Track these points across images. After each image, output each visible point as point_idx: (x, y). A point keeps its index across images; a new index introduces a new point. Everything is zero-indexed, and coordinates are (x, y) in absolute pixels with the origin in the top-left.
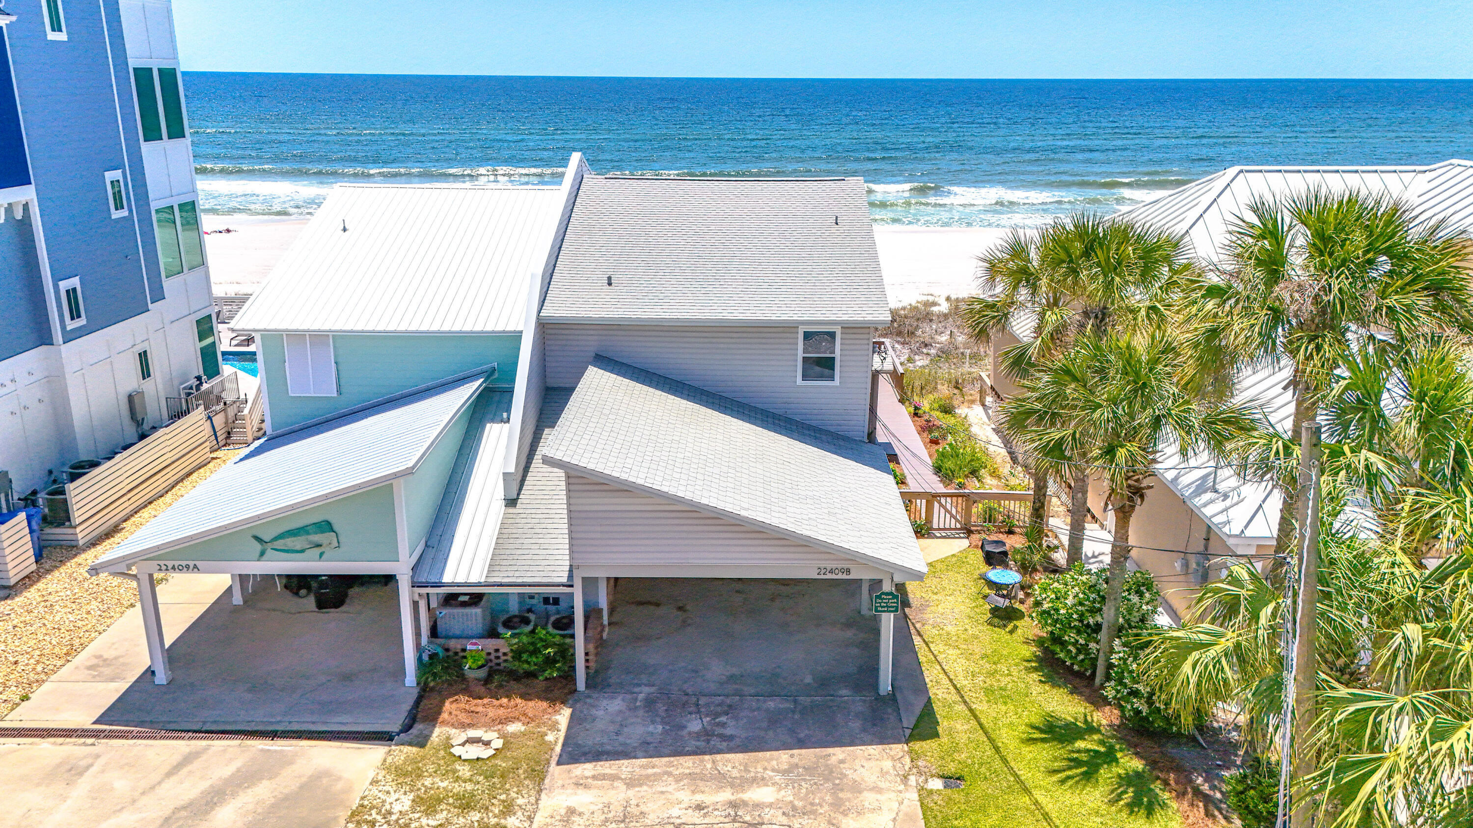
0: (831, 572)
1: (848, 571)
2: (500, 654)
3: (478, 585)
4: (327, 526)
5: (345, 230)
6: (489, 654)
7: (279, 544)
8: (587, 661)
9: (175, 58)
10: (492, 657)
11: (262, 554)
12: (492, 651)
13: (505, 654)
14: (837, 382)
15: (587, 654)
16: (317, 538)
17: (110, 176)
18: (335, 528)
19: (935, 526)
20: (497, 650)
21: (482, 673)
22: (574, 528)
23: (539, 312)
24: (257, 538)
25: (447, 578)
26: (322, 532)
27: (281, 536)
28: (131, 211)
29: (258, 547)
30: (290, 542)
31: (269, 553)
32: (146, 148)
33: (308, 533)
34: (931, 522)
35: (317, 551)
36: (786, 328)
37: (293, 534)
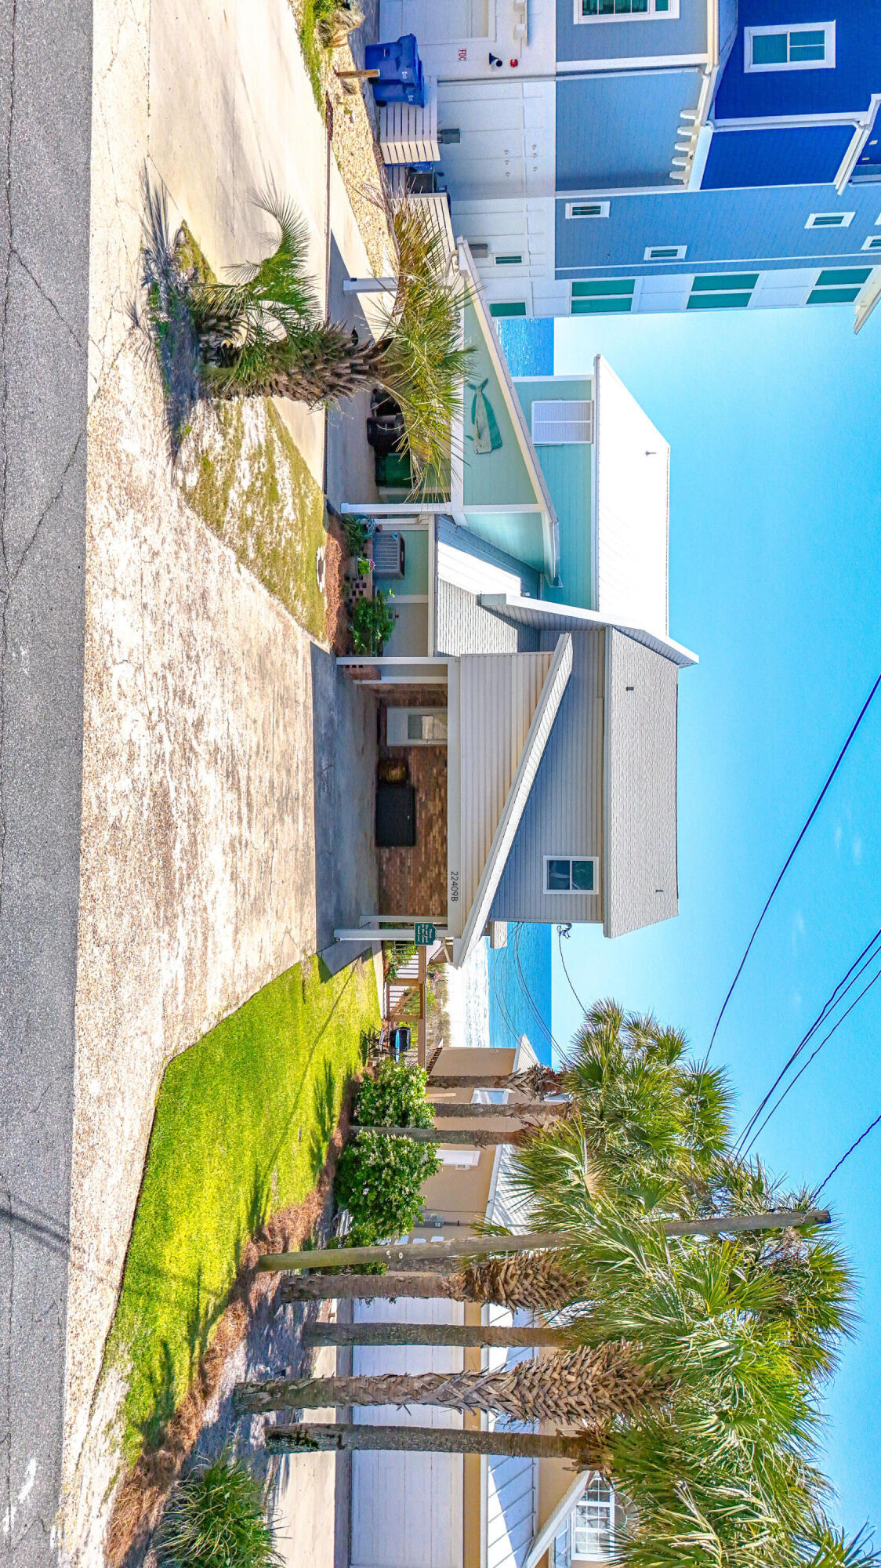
0: (454, 884)
1: (455, 899)
2: (361, 589)
3: (436, 573)
4: (497, 444)
5: (647, 453)
6: (362, 578)
7: (480, 402)
8: (354, 666)
9: (756, 307)
10: (358, 581)
11: (472, 387)
12: (364, 581)
13: (361, 593)
14: (546, 892)
15: (361, 666)
16: (486, 433)
17: (682, 250)
18: (496, 452)
19: (392, 988)
20: (365, 586)
21: (353, 572)
22: (495, 658)
23: (615, 627)
24: (486, 382)
25: (440, 545)
26: (492, 440)
27: (487, 404)
28: (650, 262)
29: (477, 383)
30: (482, 412)
31: (473, 392)
32: (690, 278)
33: (490, 428)
34: (395, 984)
35: (474, 435)
36: (601, 845)
37: (490, 414)
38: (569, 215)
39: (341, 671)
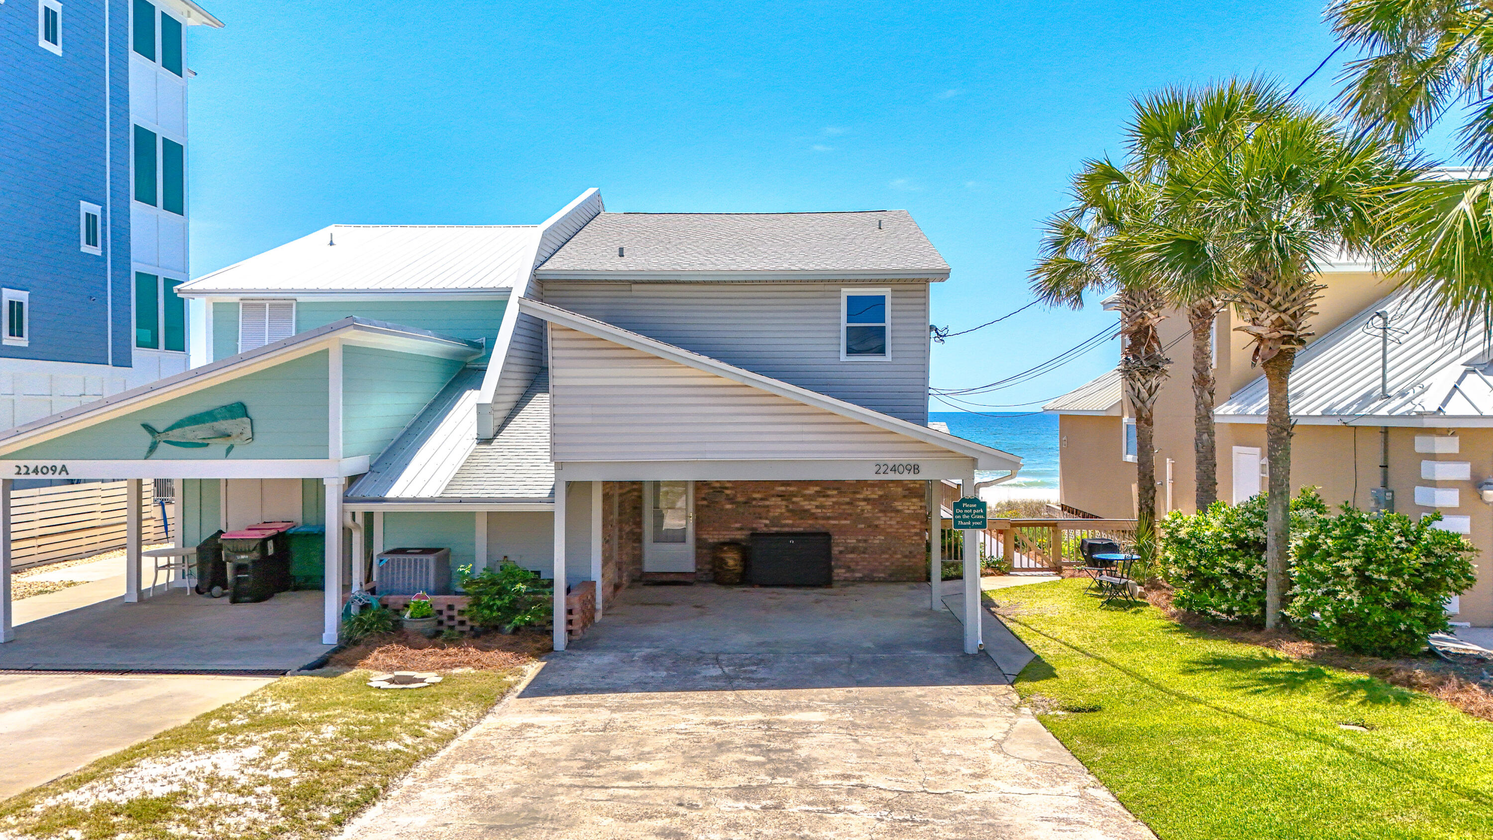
0: (894, 469)
1: (916, 469)
2: (455, 613)
3: (431, 500)
4: (239, 410)
5: (331, 244)
6: (440, 612)
7: (175, 435)
8: (570, 622)
10: (444, 618)
11: (153, 448)
12: (444, 608)
13: (462, 612)
14: (888, 357)
15: (570, 612)
16: (224, 425)
17: (86, 207)
18: (251, 412)
19: (1017, 565)
20: (451, 607)
21: (428, 625)
22: (557, 411)
23: (536, 268)
24: (146, 426)
25: (391, 494)
26: (233, 417)
27: (179, 425)
28: (104, 248)
29: (148, 439)
30: (191, 433)
32: (136, 207)
33: (215, 419)
34: (1012, 560)
35: (226, 443)
36: (826, 283)
37: (195, 420)
38: (23, 342)
39: (575, 644)
